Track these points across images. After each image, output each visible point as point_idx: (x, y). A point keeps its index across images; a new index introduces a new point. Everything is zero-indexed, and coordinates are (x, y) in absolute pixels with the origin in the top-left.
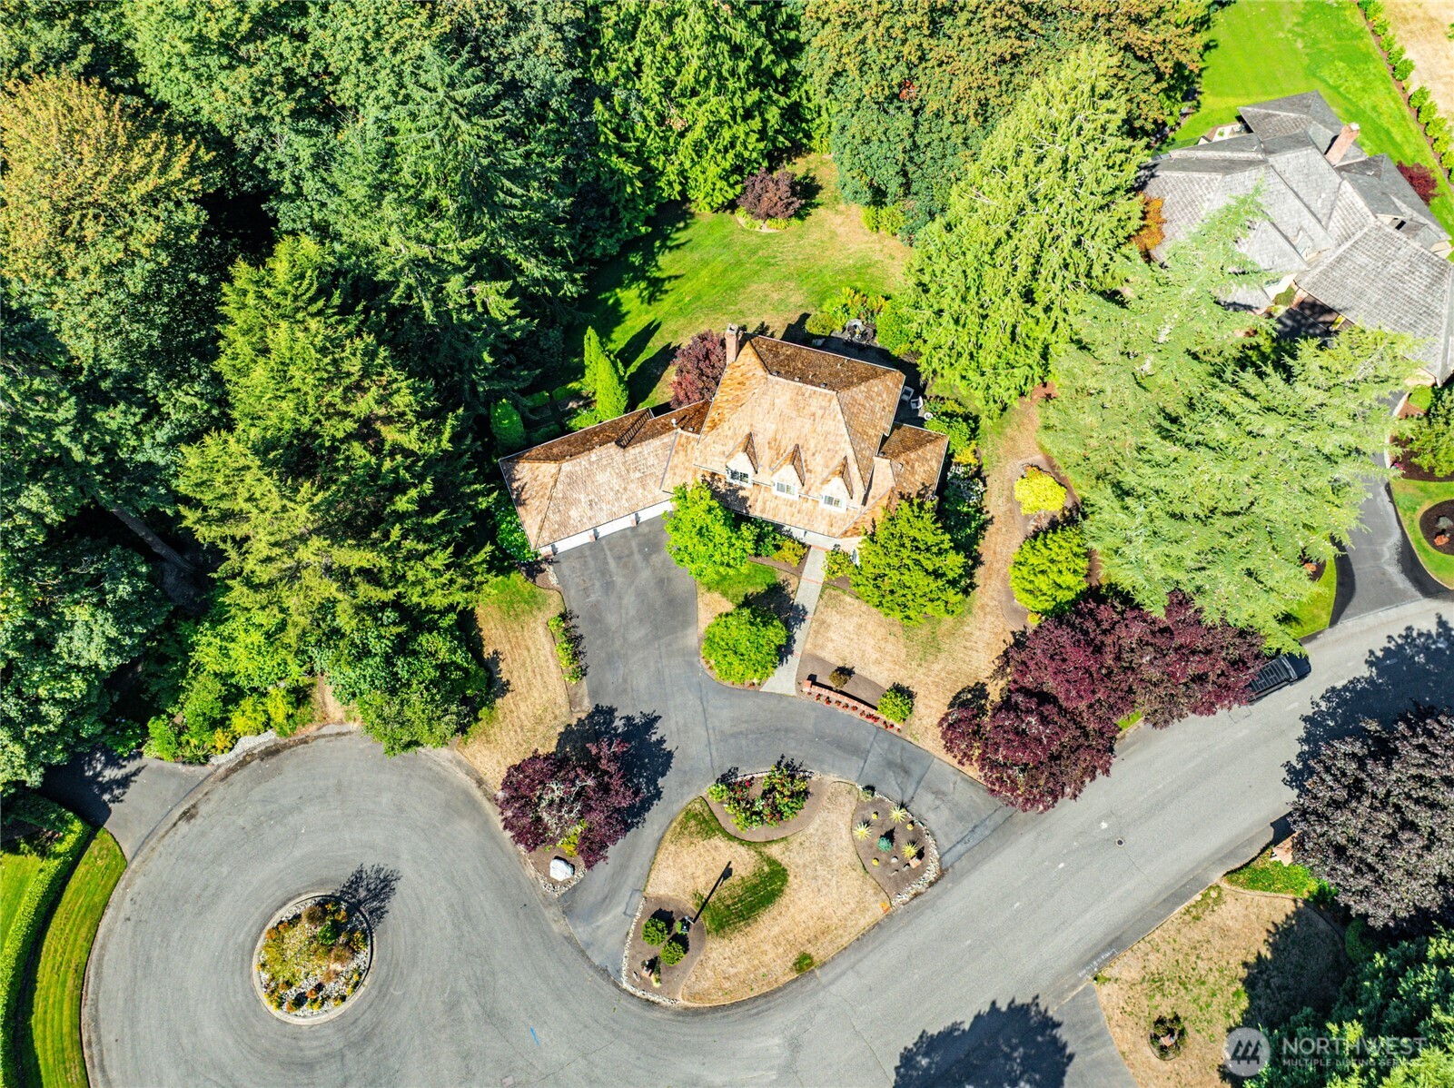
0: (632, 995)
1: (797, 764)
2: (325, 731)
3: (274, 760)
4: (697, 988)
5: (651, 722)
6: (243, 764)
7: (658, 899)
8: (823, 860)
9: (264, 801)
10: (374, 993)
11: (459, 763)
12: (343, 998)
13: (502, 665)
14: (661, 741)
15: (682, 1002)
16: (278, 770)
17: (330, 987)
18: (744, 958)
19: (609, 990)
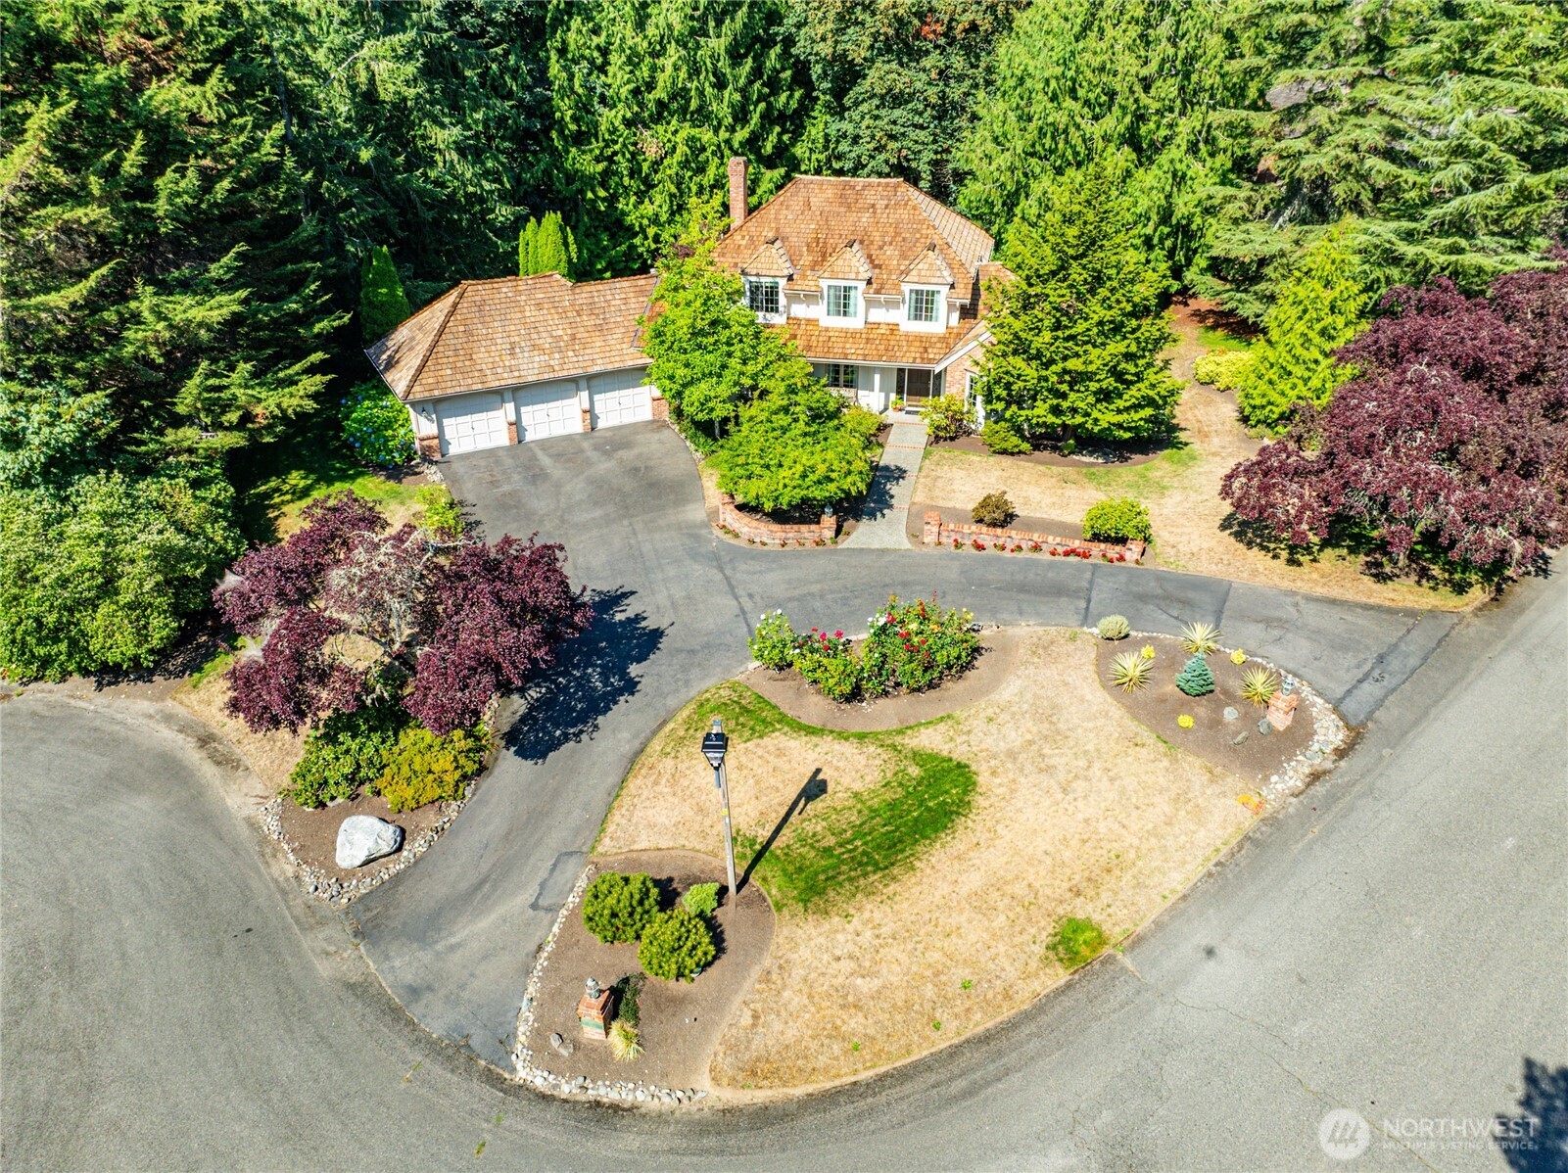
0: (544, 1098)
4: (759, 1047)
5: (614, 598)
7: (631, 860)
8: (1055, 738)
15: (711, 1092)
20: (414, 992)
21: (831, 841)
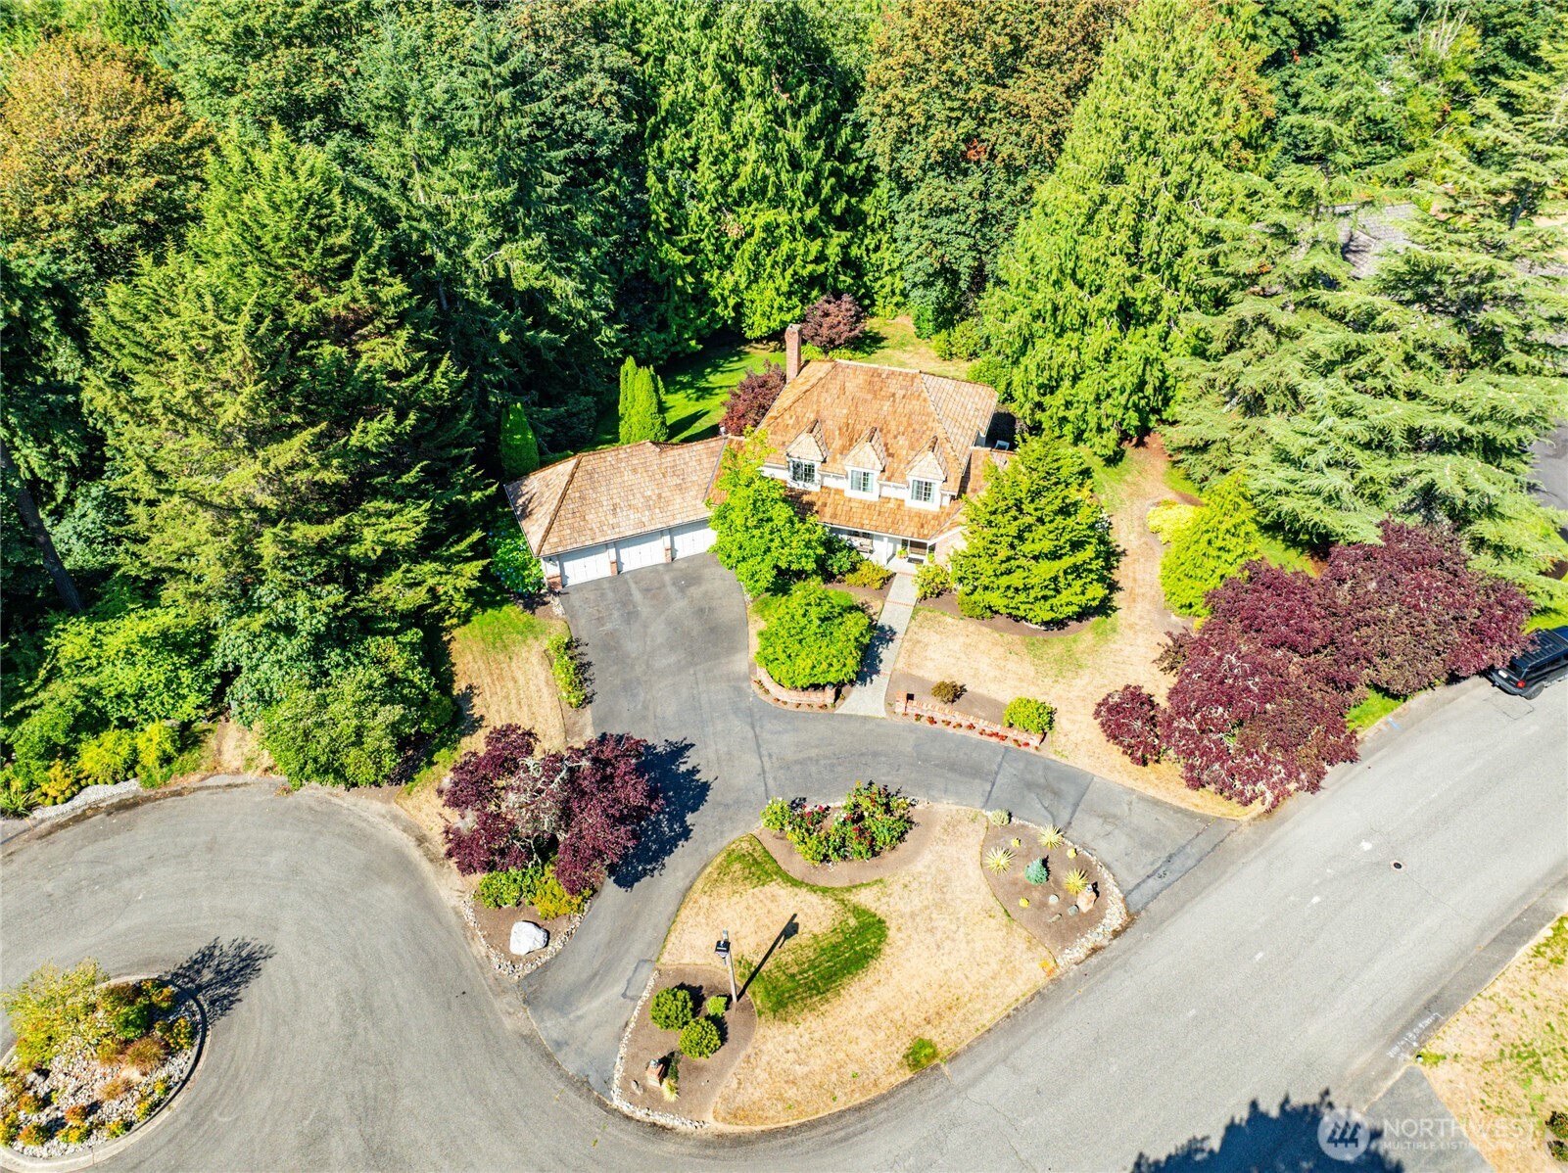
0: (628, 1118)
5: (679, 751)
7: (679, 972)
10: (185, 1118)
11: (395, 818)
12: (128, 1126)
13: (476, 700)
14: (694, 771)
15: (713, 1125)
17: (112, 1110)
18: (820, 1050)
19: (589, 1111)
20: (559, 1045)
21: (795, 970)
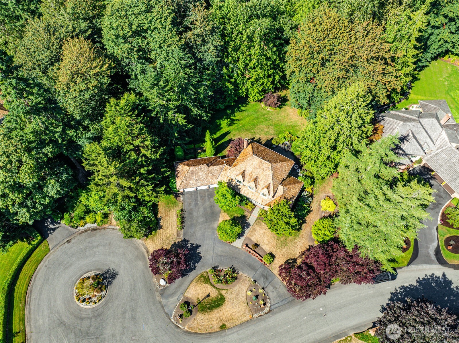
0: (173, 323)
1: (236, 269)
2: (110, 227)
3: (94, 232)
4: (191, 326)
5: (198, 246)
6: (86, 231)
7: (187, 298)
8: (236, 298)
9: (89, 243)
10: (104, 303)
11: (143, 245)
12: (96, 303)
13: (162, 221)
14: (200, 253)
15: (186, 329)
16: (95, 235)
17: (93, 299)
18: (207, 321)
19: (167, 320)
20: (165, 305)
21: (207, 304)
